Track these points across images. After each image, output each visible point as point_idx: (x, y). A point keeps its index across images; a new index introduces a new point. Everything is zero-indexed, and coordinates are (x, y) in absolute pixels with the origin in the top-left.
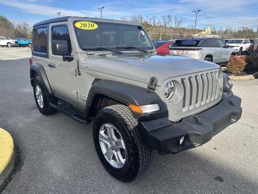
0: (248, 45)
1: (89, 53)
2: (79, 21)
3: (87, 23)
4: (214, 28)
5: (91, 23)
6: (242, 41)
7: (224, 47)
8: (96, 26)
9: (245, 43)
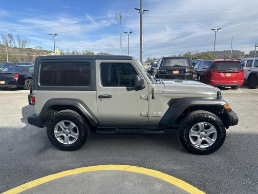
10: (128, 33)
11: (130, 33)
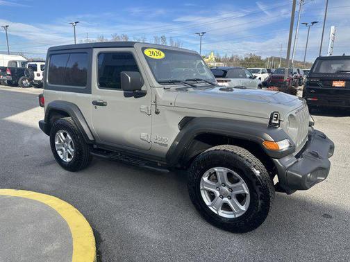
0: (267, 75)
1: (166, 87)
2: (146, 48)
3: (154, 50)
4: (218, 55)
5: (158, 51)
6: (259, 70)
7: (251, 78)
8: (163, 55)
9: (263, 73)
10: (310, 24)
11: (313, 23)
